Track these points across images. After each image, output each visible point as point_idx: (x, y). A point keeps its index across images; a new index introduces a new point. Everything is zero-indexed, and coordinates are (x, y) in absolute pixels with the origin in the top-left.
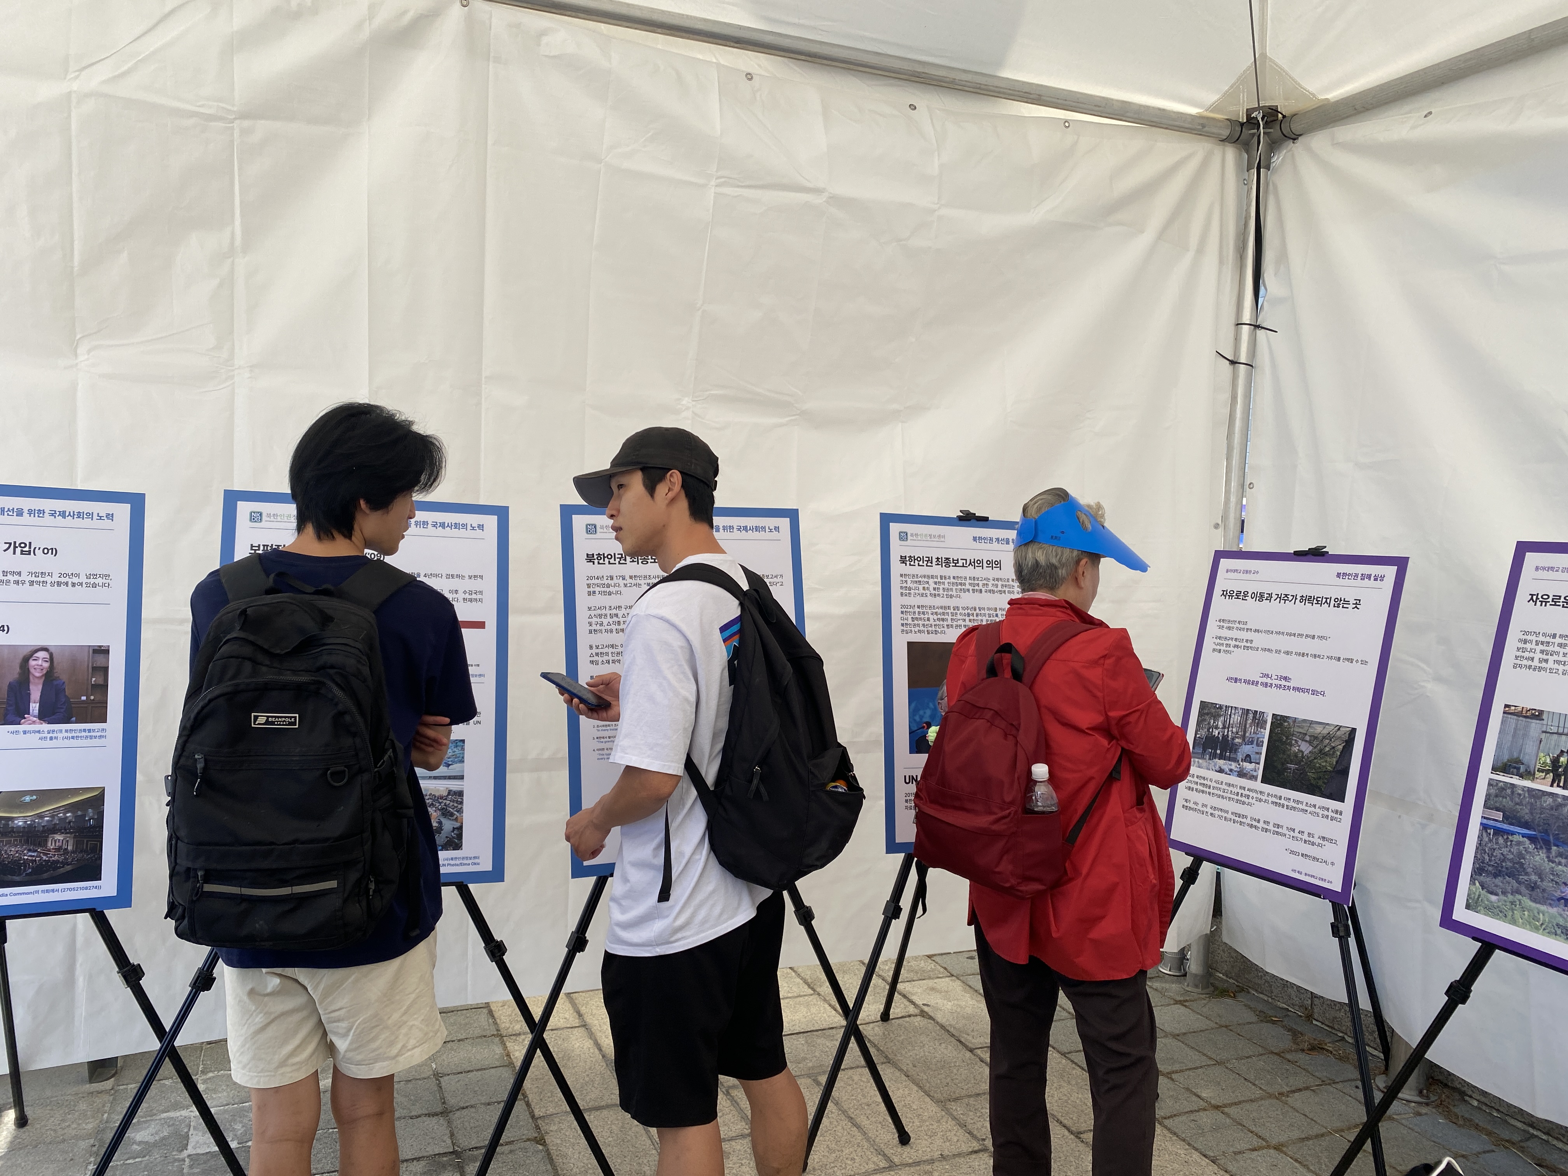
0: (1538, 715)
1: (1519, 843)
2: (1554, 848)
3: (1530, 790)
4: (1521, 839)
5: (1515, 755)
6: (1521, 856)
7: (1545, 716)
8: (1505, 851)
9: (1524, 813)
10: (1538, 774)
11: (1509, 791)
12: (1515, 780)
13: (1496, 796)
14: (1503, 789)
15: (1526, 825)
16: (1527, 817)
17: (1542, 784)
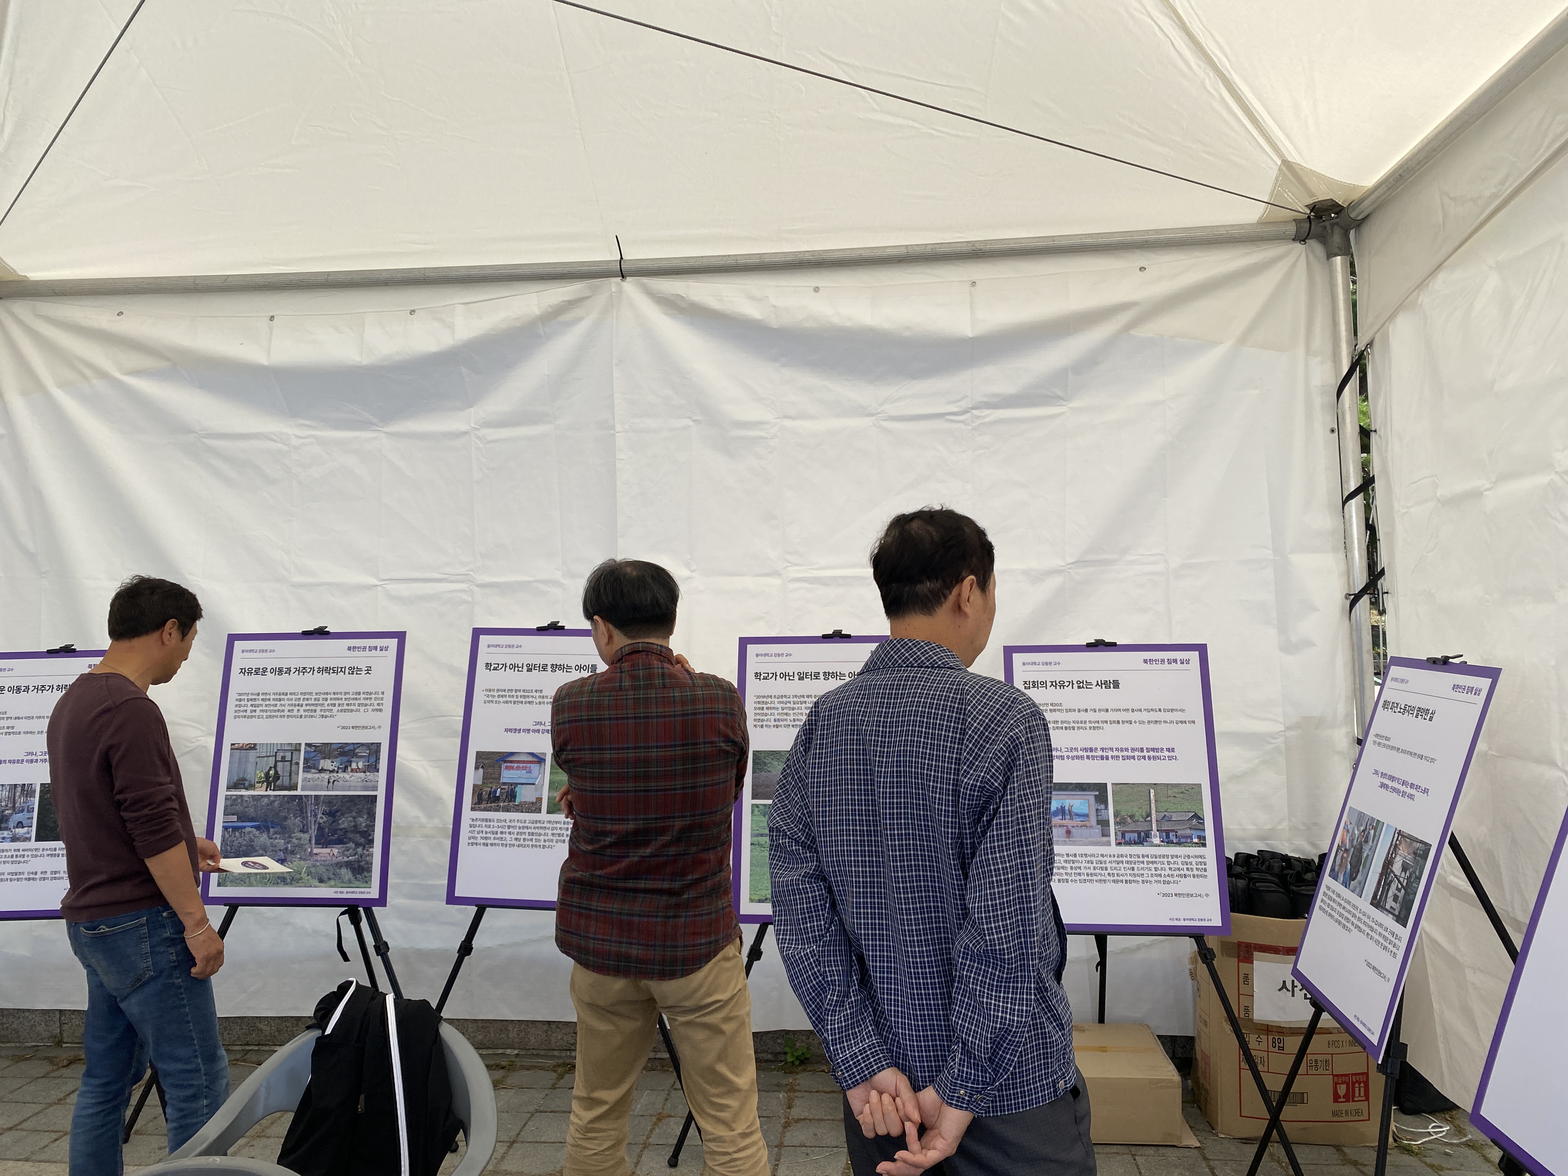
0: (253, 747)
1: (249, 833)
2: (272, 830)
3: (253, 796)
4: (250, 829)
5: (241, 776)
6: (251, 840)
7: (258, 747)
8: (241, 840)
9: (251, 811)
10: (257, 785)
11: (239, 800)
12: (243, 792)
13: (232, 805)
14: (235, 800)
15: (252, 820)
16: (253, 815)
17: (260, 791)
